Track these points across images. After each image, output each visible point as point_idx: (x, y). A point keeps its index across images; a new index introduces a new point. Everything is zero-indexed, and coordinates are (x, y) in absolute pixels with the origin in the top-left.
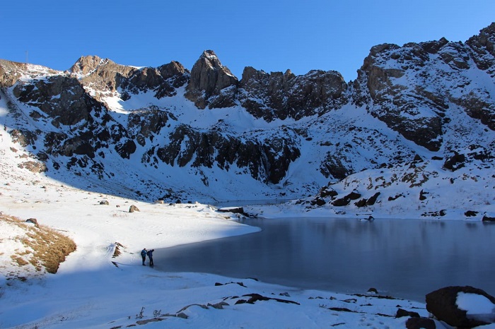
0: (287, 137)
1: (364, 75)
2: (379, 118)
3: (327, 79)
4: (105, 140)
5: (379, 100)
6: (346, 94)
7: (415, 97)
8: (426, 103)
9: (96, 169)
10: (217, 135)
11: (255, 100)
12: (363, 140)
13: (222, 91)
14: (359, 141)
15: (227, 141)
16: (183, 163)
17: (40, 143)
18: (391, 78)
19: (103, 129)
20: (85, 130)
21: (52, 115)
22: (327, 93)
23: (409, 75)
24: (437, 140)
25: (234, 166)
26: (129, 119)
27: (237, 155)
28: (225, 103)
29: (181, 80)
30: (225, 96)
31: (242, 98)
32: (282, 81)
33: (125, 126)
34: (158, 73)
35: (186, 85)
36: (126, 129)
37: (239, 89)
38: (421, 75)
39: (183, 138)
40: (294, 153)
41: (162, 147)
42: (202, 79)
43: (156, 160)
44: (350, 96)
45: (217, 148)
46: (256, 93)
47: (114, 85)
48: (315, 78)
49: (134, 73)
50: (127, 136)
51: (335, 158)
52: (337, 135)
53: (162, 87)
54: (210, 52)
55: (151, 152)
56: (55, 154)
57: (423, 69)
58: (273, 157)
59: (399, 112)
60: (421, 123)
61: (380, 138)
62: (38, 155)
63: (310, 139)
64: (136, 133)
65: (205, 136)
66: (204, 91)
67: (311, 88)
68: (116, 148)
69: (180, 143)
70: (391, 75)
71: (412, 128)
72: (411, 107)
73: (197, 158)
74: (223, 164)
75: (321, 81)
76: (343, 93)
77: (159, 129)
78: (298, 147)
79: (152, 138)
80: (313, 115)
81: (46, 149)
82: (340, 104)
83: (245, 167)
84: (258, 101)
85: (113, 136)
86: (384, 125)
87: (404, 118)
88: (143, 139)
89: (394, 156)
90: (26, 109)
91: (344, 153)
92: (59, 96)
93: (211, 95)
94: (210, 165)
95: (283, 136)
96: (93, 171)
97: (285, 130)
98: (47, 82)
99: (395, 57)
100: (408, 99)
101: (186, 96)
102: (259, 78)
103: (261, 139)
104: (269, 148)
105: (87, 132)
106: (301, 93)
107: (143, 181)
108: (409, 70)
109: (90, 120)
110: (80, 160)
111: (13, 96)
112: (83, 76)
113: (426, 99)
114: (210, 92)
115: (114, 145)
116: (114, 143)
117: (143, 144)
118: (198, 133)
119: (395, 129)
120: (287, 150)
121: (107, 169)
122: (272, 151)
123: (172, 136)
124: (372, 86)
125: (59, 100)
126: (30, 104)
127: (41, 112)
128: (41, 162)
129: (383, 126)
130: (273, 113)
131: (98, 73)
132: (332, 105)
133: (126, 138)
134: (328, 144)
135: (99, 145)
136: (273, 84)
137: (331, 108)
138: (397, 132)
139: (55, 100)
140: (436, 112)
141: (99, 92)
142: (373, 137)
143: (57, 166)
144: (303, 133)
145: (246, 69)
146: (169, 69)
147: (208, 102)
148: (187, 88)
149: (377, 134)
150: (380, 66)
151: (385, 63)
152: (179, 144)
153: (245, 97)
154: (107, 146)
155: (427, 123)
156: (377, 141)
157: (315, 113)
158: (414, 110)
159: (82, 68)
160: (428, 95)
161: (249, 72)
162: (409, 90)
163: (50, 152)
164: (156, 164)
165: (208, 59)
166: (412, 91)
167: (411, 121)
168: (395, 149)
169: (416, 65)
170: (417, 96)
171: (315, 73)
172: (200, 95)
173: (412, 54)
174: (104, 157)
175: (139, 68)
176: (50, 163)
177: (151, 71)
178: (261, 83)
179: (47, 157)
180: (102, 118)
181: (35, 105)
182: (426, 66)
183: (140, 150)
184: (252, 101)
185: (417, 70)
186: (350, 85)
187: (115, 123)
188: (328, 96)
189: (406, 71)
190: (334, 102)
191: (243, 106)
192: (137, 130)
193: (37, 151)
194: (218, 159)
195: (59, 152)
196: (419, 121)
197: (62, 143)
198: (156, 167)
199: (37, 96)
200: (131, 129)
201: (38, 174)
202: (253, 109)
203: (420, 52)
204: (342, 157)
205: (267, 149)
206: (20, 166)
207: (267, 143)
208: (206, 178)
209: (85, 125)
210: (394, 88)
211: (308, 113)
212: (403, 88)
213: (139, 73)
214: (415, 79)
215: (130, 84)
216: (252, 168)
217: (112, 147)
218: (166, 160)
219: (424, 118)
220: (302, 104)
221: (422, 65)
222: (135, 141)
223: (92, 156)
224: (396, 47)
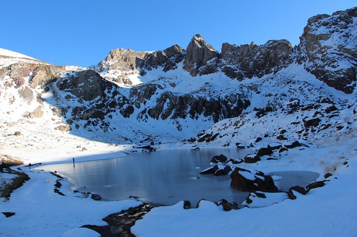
0: (241, 93)
1: (304, 40)
2: (311, 72)
3: (279, 46)
4: (114, 107)
5: (312, 58)
6: (292, 55)
7: (337, 54)
8: (345, 57)
9: (103, 126)
10: (190, 96)
11: (231, 66)
12: (296, 90)
13: (208, 62)
14: (293, 91)
15: (197, 100)
16: (164, 117)
17: (69, 115)
18: (321, 41)
19: (112, 100)
20: (100, 102)
21: (78, 96)
22: (279, 56)
23: (334, 37)
24: (351, 85)
25: (202, 117)
26: (130, 92)
27: (204, 108)
28: (210, 70)
29: (180, 57)
30: (210, 66)
31: (222, 66)
32: (248, 50)
33: (127, 97)
34: (164, 54)
35: (183, 60)
36: (128, 98)
37: (220, 59)
38: (344, 36)
39: (165, 101)
40: (246, 104)
41: (151, 108)
42: (194, 55)
43: (147, 117)
44: (295, 57)
45: (190, 105)
46: (231, 61)
47: (134, 66)
48: (271, 46)
49: (148, 56)
50: (128, 103)
51: (272, 105)
52: (279, 88)
53: (167, 64)
54: (198, 36)
55: (144, 112)
56: (78, 120)
57: (347, 31)
58: (230, 107)
59: (324, 66)
60: (339, 73)
61: (308, 88)
62: (67, 121)
63: (259, 93)
64: (134, 101)
65: (181, 98)
66: (196, 63)
67: (268, 53)
68: (121, 112)
69: (163, 104)
70: (321, 39)
71: (333, 78)
72: (332, 62)
73: (174, 113)
74: (194, 116)
75: (275, 48)
76: (290, 55)
77: (151, 96)
78: (250, 99)
79: (145, 103)
80: (271, 73)
81: (72, 117)
82: (288, 64)
83: (209, 116)
84: (233, 67)
85: (119, 104)
86: (314, 77)
87: (327, 71)
88: (139, 104)
89: (316, 100)
90: (63, 94)
91: (279, 101)
92: (83, 84)
93: (200, 66)
94: (184, 117)
95: (238, 92)
96: (101, 127)
97: (241, 88)
98: (75, 76)
99: (325, 24)
100: (331, 56)
101: (184, 68)
102: (233, 50)
103: (223, 96)
104: (227, 102)
105: (101, 104)
106: (262, 58)
107: (134, 131)
108: (335, 33)
109: (104, 95)
110: (93, 122)
111: (56, 88)
112: (113, 63)
113: (346, 54)
114: (200, 64)
115: (119, 110)
116: (119, 108)
117: (139, 108)
118: (176, 96)
119: (321, 80)
120: (240, 102)
121: (111, 126)
122: (230, 103)
123: (159, 100)
124: (308, 49)
125: (83, 86)
126: (65, 91)
127: (72, 95)
128: (68, 125)
129: (312, 78)
130: (243, 75)
131: (123, 59)
132: (283, 65)
133: (127, 105)
134: (270, 95)
135: (109, 111)
136: (242, 54)
137: (282, 67)
138: (322, 82)
139: (80, 87)
140: (353, 64)
141: (124, 72)
142: (303, 87)
143: (77, 126)
144: (255, 88)
145: (224, 45)
146: (172, 51)
147: (199, 71)
148: (184, 63)
149: (306, 85)
150: (313, 33)
151: (316, 30)
152: (162, 106)
153: (224, 65)
154: (115, 111)
155: (343, 73)
156: (306, 90)
157: (272, 71)
158: (335, 64)
159: (112, 58)
160: (348, 51)
161: (226, 46)
162: (333, 49)
163: (74, 119)
164: (146, 119)
165: (197, 41)
166: (335, 50)
167: (332, 72)
168: (317, 94)
169: (341, 29)
170: (339, 53)
171: (271, 42)
172: (193, 66)
173: (339, 20)
174: (111, 118)
175: (151, 52)
176: (74, 125)
177: (159, 53)
178: (234, 54)
179: (72, 122)
180: (112, 94)
181: (69, 91)
182: (349, 28)
183: (137, 111)
184: (229, 68)
185: (341, 32)
186: (295, 49)
187: (121, 96)
188: (280, 58)
189: (333, 34)
190: (284, 63)
191: (222, 71)
192: (135, 98)
193: (67, 119)
194: (191, 112)
195: (81, 118)
196: (337, 72)
197: (82, 112)
198: (146, 121)
199: (70, 85)
200: (131, 98)
201: (65, 132)
202: (230, 73)
203: (345, 17)
204: (277, 104)
205: (225, 103)
206: (56, 129)
207: (226, 98)
208: (179, 126)
209: (100, 100)
210: (322, 48)
211: (268, 72)
212: (329, 48)
213: (151, 56)
214: (339, 40)
215: (146, 64)
216: (214, 117)
217: (118, 111)
218: (153, 116)
219: (342, 69)
220: (263, 66)
221: (346, 28)
222: (134, 106)
223: (102, 118)
224: (327, 16)
